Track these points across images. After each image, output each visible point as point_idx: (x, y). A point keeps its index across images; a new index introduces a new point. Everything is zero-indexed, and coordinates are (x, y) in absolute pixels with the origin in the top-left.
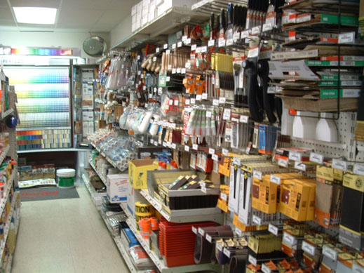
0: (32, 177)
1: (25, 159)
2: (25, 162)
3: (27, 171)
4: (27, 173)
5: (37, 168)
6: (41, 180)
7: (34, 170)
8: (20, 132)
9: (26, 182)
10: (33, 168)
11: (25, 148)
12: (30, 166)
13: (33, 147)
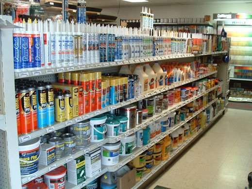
0: (243, 96)
1: (240, 84)
2: (240, 86)
3: (241, 92)
4: (240, 93)
5: (247, 91)
6: (249, 99)
7: (245, 92)
8: (239, 67)
9: (239, 98)
10: (244, 90)
11: (241, 77)
12: (243, 89)
13: (246, 77)
